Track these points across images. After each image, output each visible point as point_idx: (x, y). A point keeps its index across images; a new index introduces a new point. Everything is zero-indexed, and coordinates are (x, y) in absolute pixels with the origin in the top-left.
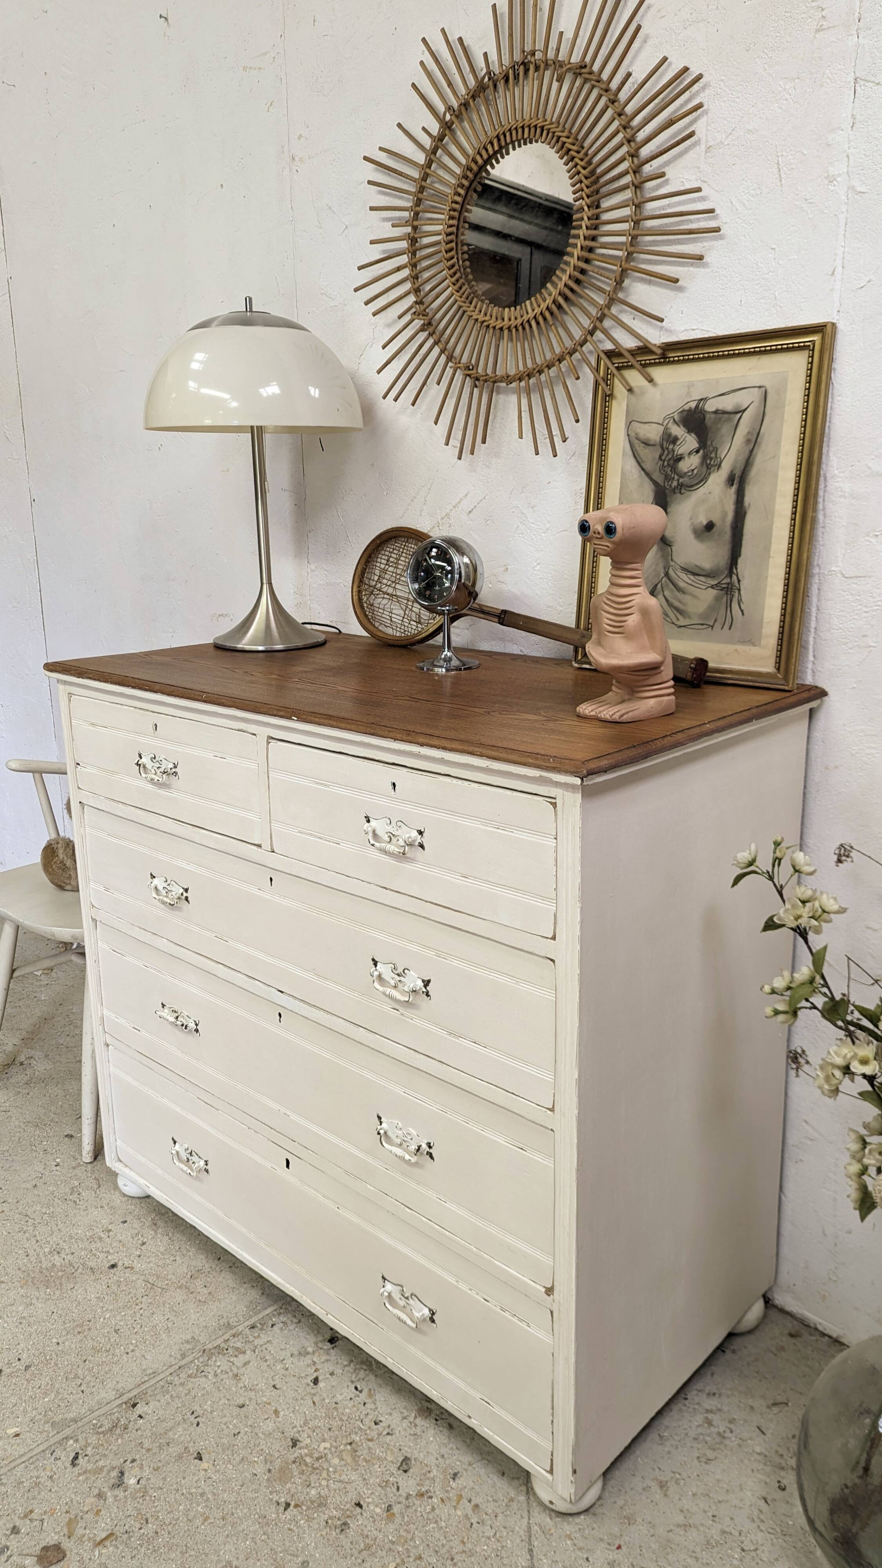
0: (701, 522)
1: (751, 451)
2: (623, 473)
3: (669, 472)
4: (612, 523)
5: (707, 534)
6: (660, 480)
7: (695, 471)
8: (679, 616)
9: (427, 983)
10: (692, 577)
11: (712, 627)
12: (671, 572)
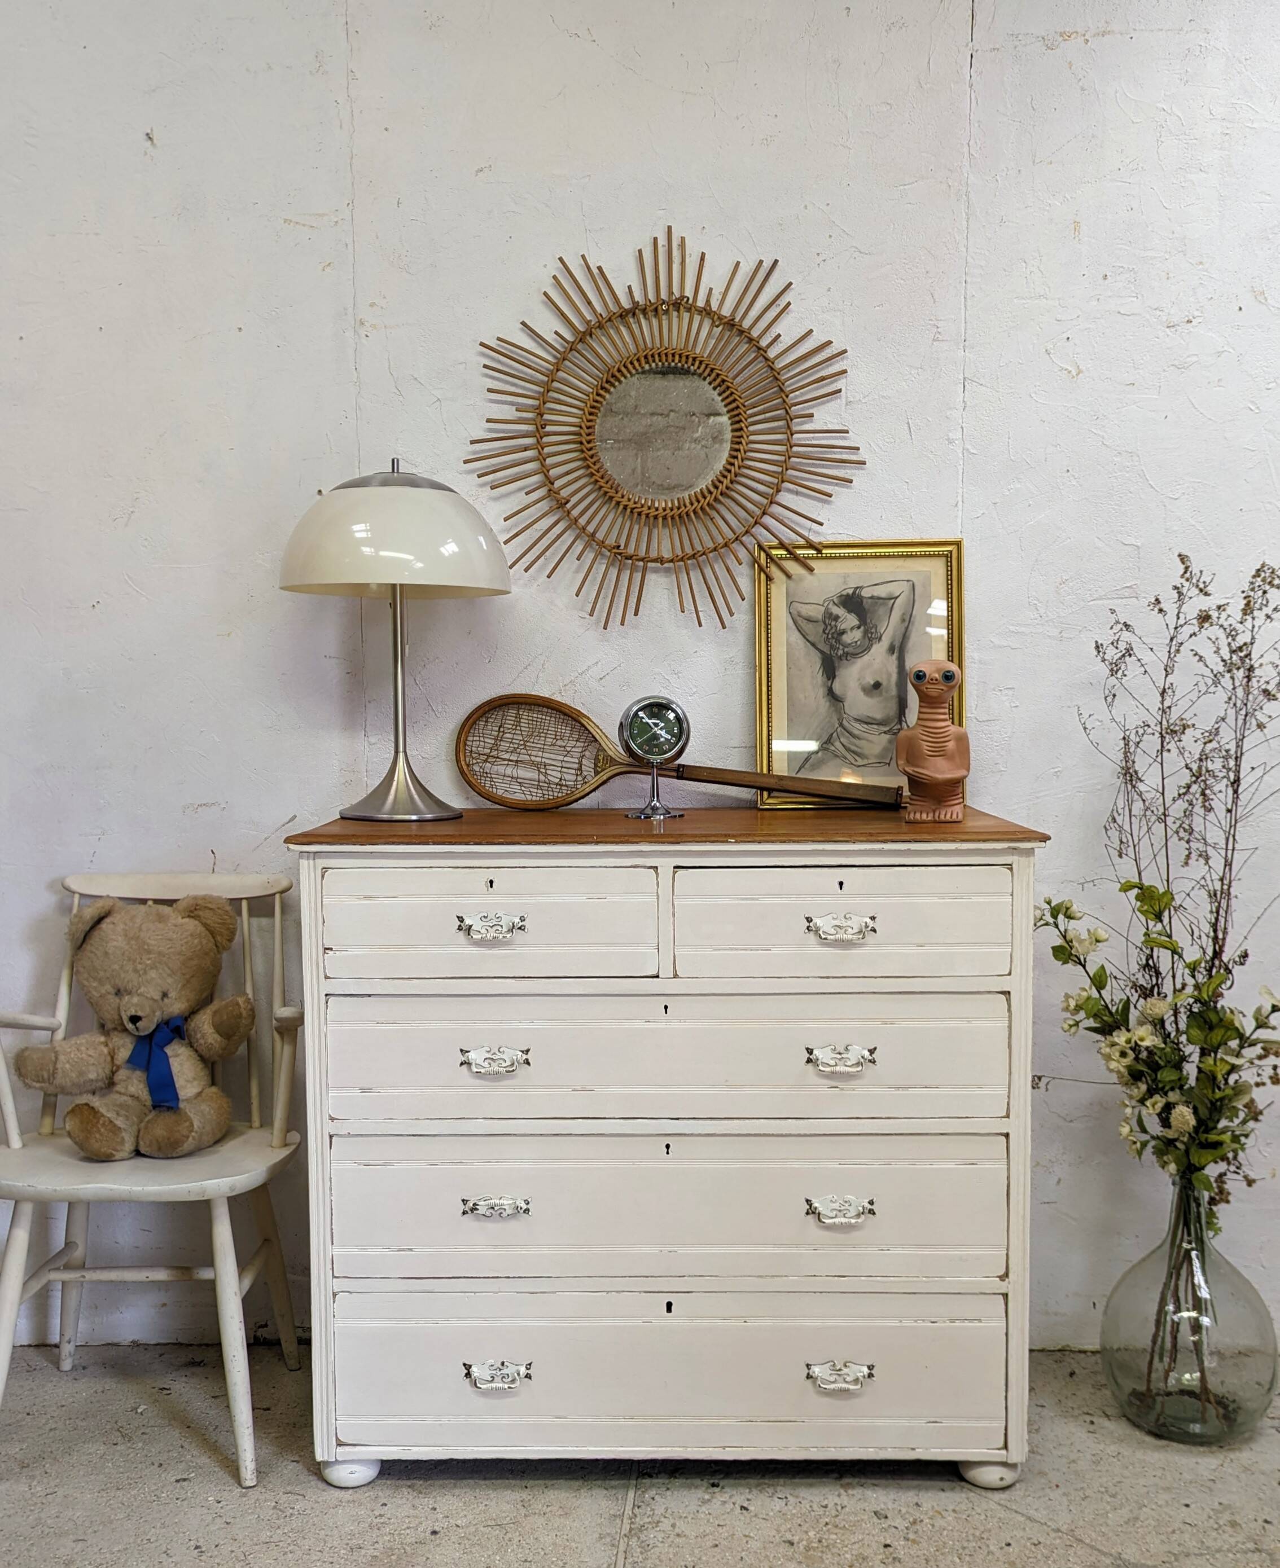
0: (869, 682)
1: (907, 628)
2: (788, 644)
3: (834, 643)
4: (948, 672)
5: (875, 691)
6: (826, 649)
7: (859, 643)
8: (857, 758)
9: (872, 1052)
10: (865, 726)
11: (889, 764)
12: (845, 723)
